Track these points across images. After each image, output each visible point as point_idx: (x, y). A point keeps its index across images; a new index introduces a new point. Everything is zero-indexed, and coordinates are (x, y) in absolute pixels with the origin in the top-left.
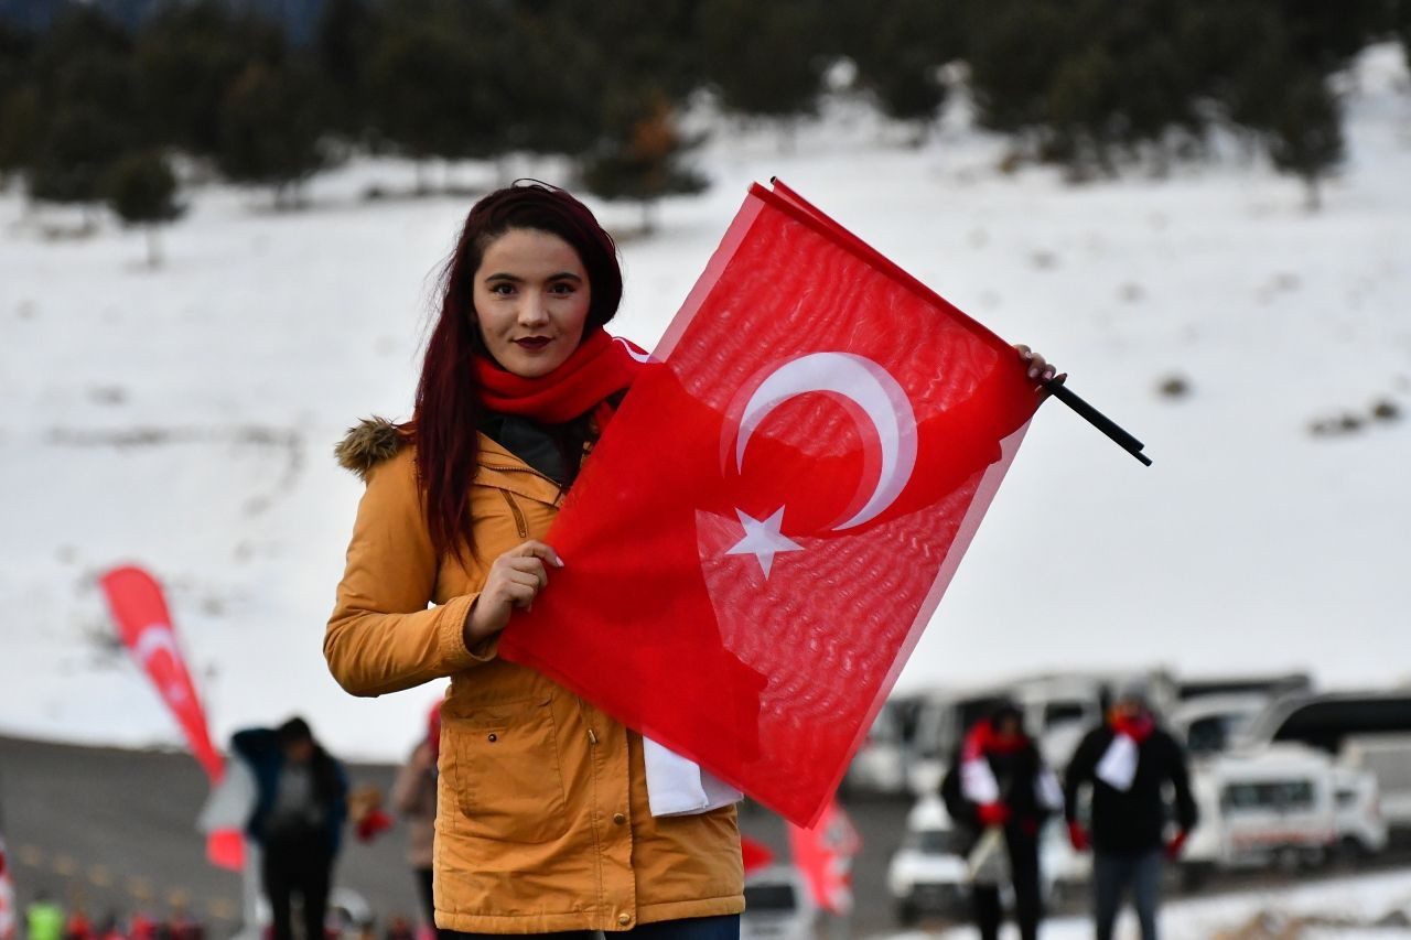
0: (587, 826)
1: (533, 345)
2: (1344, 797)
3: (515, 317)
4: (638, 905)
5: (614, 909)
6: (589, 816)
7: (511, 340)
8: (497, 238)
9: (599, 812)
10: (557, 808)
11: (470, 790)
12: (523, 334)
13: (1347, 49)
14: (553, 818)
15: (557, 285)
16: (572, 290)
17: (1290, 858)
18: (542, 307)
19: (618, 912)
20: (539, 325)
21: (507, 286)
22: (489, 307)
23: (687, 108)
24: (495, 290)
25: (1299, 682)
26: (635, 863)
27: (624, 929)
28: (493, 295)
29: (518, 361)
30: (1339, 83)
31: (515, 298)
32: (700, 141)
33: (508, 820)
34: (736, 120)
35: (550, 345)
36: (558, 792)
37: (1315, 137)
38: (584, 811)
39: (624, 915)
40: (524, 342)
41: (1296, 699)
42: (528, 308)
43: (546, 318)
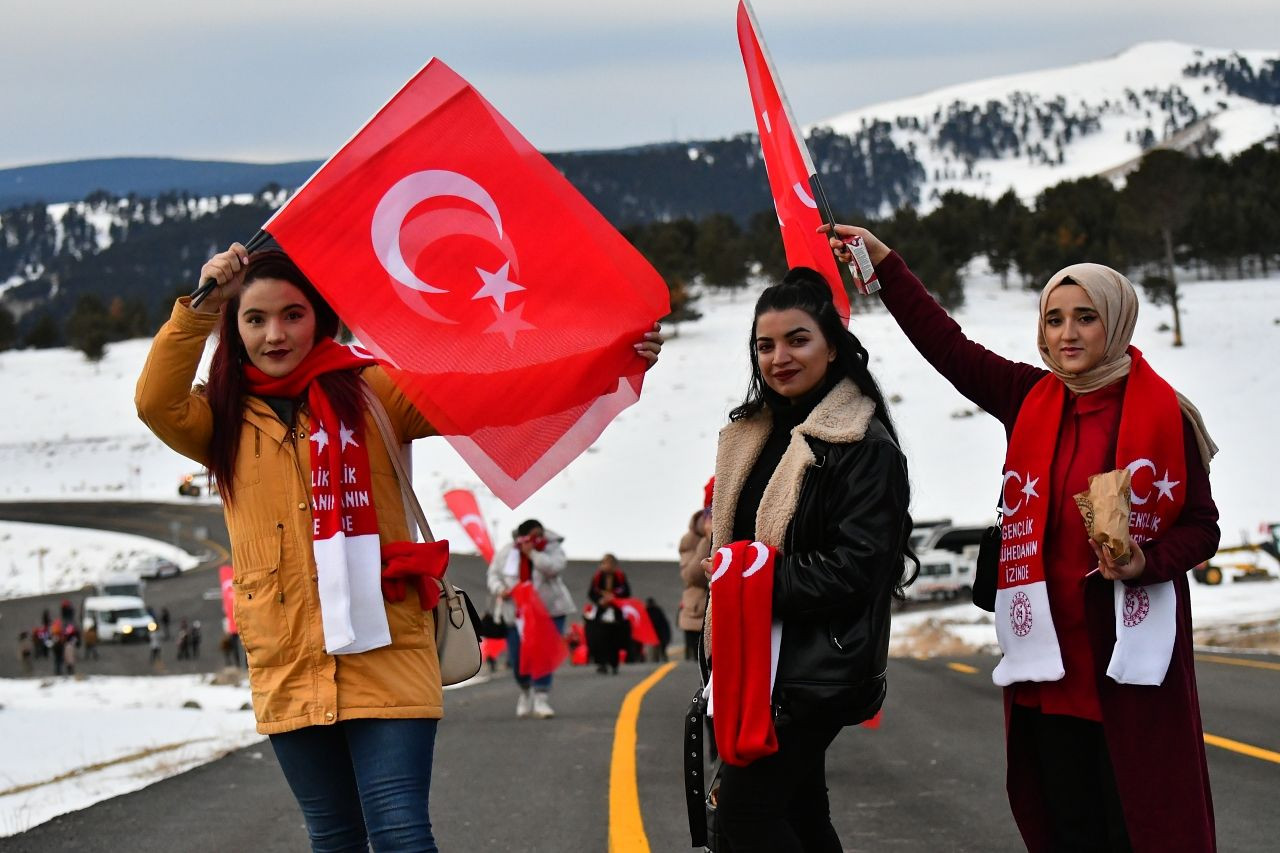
0: (307, 655)
1: (277, 355)
2: (963, 570)
3: (265, 337)
4: (338, 709)
5: (324, 709)
6: (307, 649)
7: (263, 354)
8: (248, 286)
9: (314, 646)
10: (286, 643)
11: (244, 632)
12: (269, 349)
13: (966, 258)
14: (286, 648)
15: (290, 314)
16: (300, 316)
17: (941, 596)
18: (281, 329)
19: (326, 712)
20: (278, 342)
21: (257, 317)
22: (247, 331)
23: (693, 284)
24: (250, 321)
25: (948, 522)
26: (337, 678)
27: (330, 723)
28: (249, 324)
29: (269, 367)
30: (961, 272)
31: (263, 326)
32: (697, 298)
33: (265, 651)
34: (713, 289)
35: (290, 354)
36: (286, 632)
37: (952, 295)
38: (303, 646)
39: (330, 714)
40: (270, 354)
41: (946, 529)
42: (271, 331)
43: (283, 337)
